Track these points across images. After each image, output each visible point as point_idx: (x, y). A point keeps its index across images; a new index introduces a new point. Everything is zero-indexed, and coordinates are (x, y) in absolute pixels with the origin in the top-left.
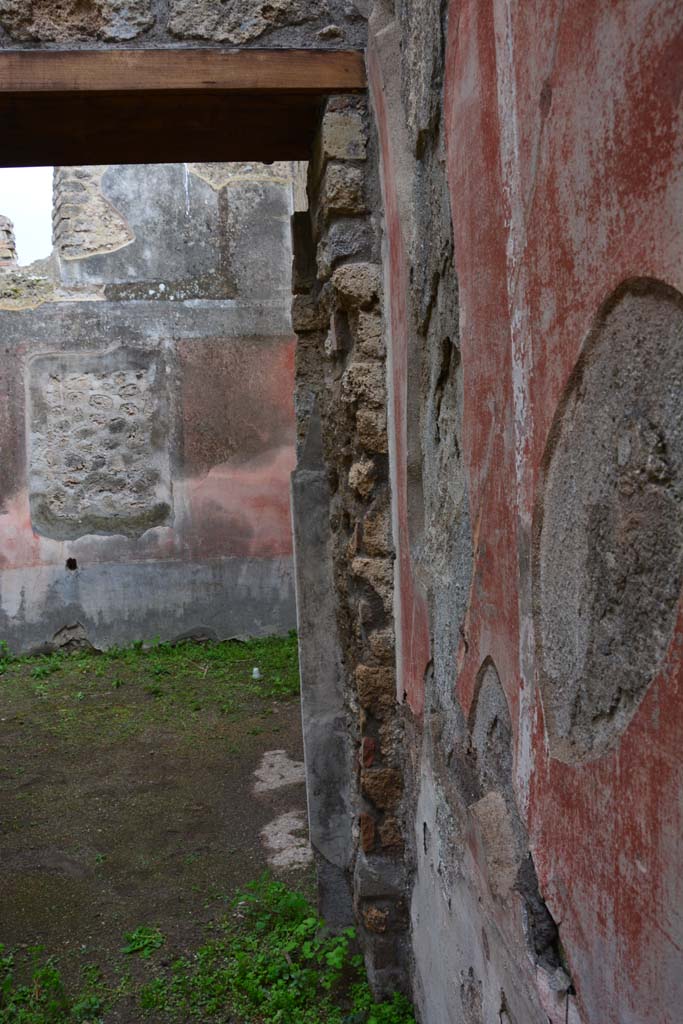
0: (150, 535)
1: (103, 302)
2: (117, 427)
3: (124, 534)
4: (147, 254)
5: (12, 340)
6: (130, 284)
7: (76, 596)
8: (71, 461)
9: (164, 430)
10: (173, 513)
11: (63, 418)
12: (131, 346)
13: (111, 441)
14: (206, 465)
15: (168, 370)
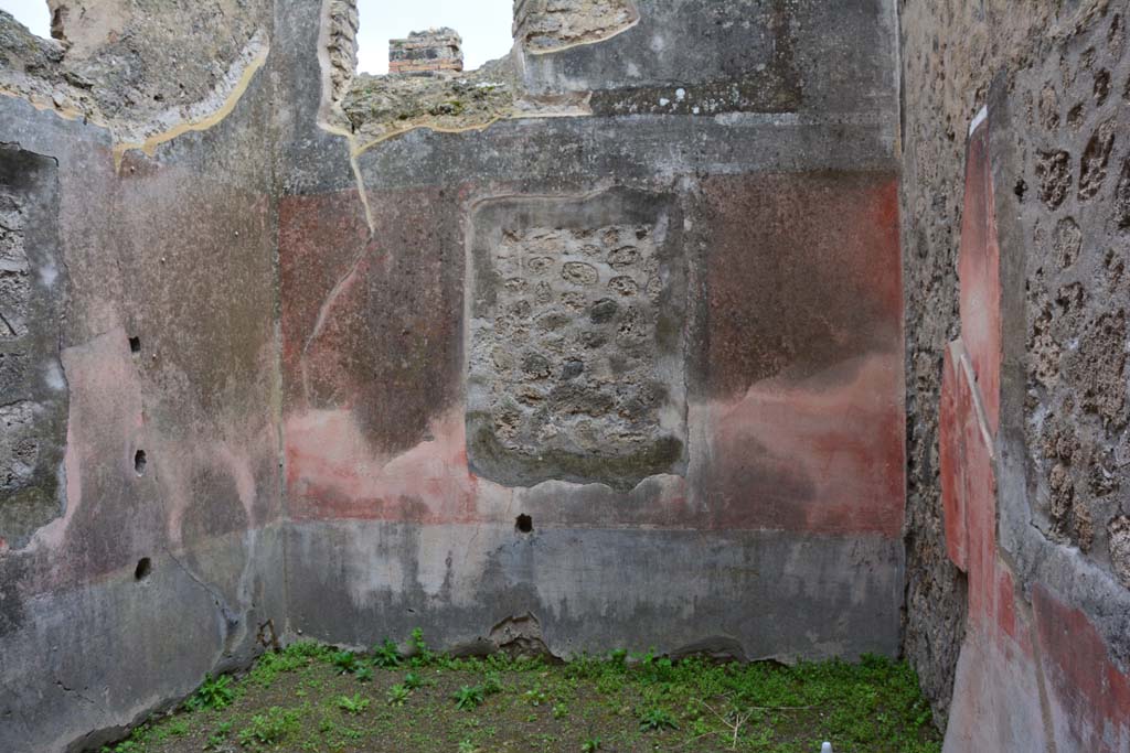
0: (649, 485)
1: (587, 117)
2: (603, 313)
3: (607, 482)
4: (658, 43)
5: (449, 177)
6: (630, 89)
7: (529, 574)
8: (532, 364)
9: (677, 320)
10: (687, 453)
11: (520, 296)
12: (629, 187)
13: (593, 335)
14: (743, 379)
15: (687, 224)
